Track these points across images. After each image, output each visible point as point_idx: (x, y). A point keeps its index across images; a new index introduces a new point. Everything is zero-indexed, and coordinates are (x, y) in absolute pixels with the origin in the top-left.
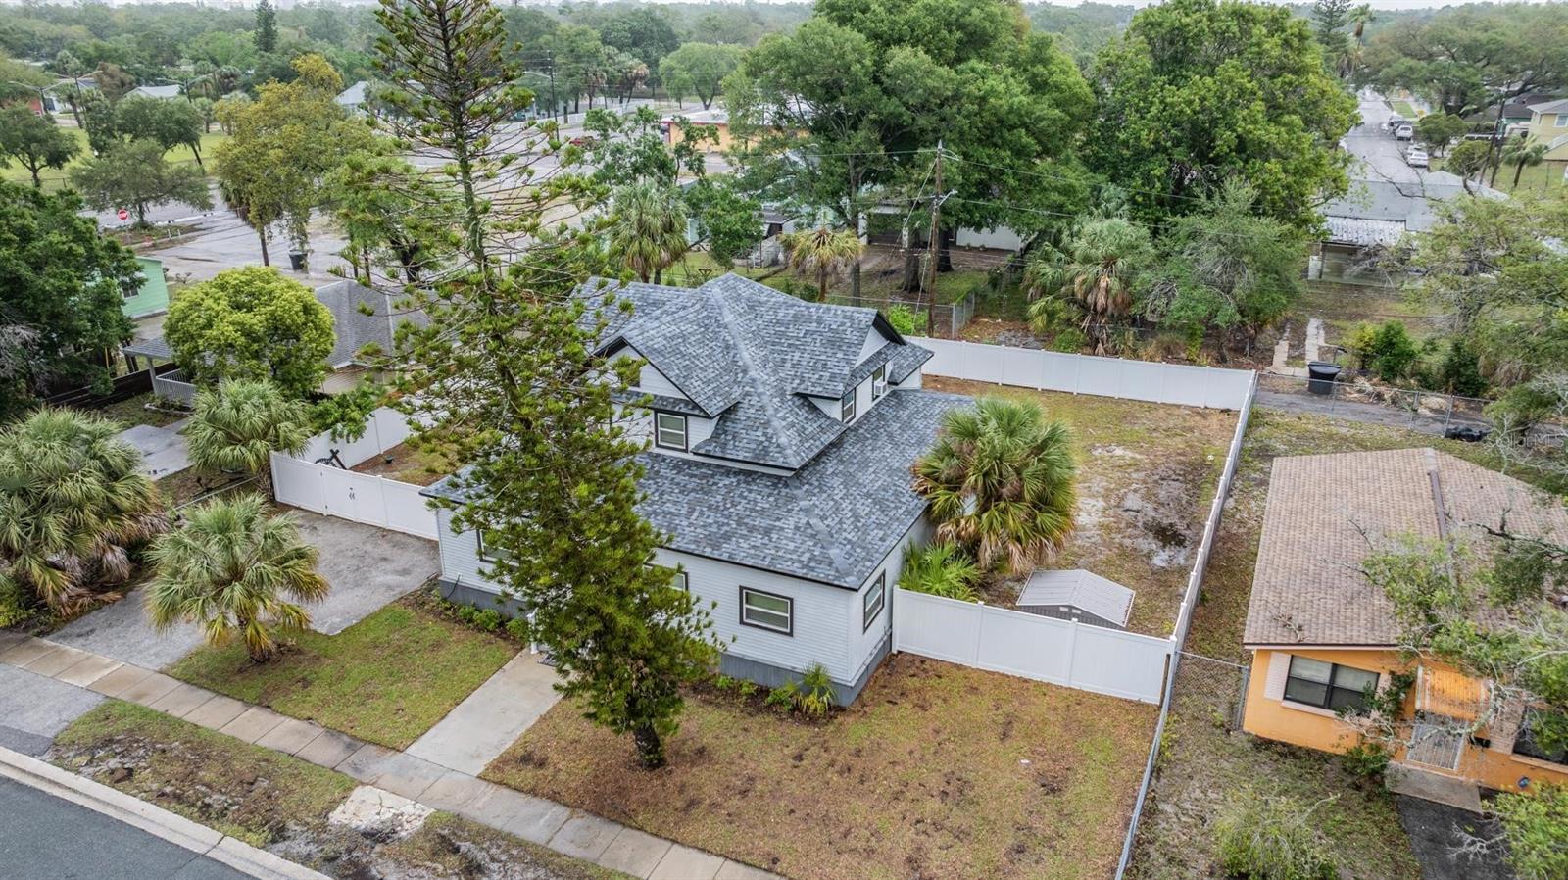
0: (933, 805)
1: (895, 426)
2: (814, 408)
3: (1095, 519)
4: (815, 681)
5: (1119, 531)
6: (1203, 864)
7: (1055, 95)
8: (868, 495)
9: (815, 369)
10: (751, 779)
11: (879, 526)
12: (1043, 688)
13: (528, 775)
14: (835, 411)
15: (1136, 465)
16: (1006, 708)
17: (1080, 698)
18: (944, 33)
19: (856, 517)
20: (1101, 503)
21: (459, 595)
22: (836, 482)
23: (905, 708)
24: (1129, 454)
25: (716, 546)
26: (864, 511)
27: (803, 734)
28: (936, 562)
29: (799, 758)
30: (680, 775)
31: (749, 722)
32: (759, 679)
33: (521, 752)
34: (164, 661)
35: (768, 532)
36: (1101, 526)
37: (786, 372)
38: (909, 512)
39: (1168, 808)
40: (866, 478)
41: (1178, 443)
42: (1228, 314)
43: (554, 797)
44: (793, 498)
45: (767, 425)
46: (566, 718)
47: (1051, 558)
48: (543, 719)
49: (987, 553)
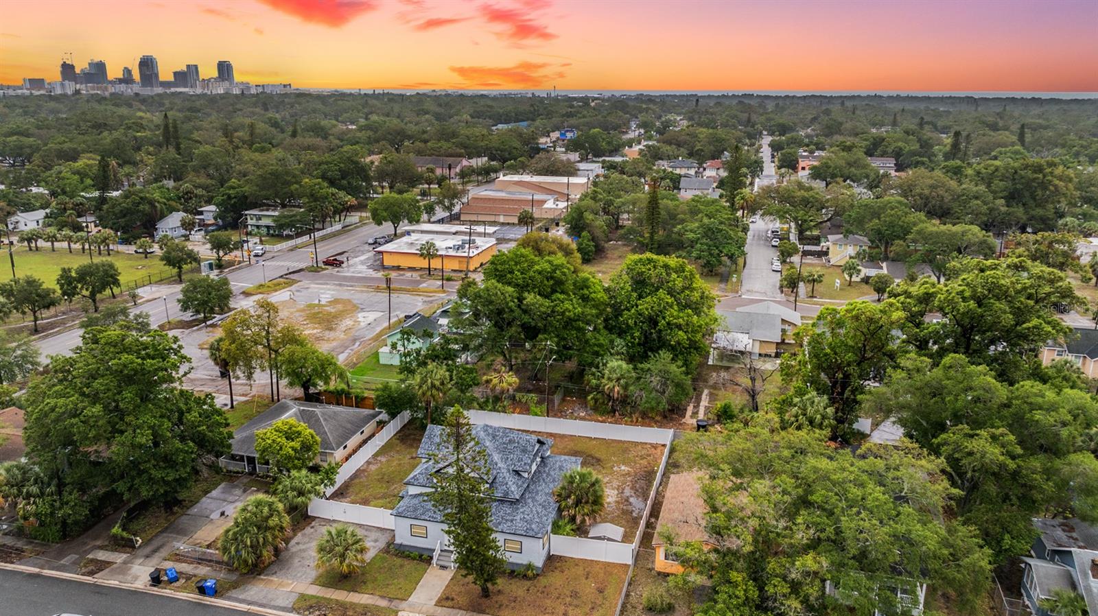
0: (568, 599)
1: (545, 475)
2: (519, 475)
3: (614, 499)
4: (529, 567)
5: (622, 503)
6: (641, 607)
7: (593, 303)
8: (540, 505)
9: (519, 461)
10: (516, 597)
11: (545, 516)
12: (597, 562)
13: (450, 603)
14: (526, 475)
15: (629, 474)
16: (587, 570)
17: (608, 564)
18: (546, 282)
19: (538, 513)
20: (616, 492)
21: (402, 548)
22: (530, 501)
23: (557, 573)
24: (627, 469)
25: (497, 527)
26: (540, 510)
27: (528, 583)
28: (563, 524)
29: (528, 590)
30: (495, 599)
31: (510, 581)
32: (511, 568)
33: (444, 597)
34: (310, 580)
35: (512, 521)
36: (616, 502)
37: (509, 462)
38: (554, 509)
39: (633, 594)
40: (539, 498)
41: (644, 462)
42: (664, 405)
43: (460, 608)
44: (518, 509)
45: (507, 484)
46: (455, 585)
47: (598, 519)
48: (447, 587)
49: (578, 521)
